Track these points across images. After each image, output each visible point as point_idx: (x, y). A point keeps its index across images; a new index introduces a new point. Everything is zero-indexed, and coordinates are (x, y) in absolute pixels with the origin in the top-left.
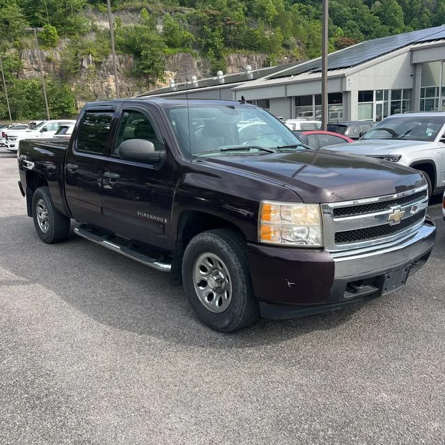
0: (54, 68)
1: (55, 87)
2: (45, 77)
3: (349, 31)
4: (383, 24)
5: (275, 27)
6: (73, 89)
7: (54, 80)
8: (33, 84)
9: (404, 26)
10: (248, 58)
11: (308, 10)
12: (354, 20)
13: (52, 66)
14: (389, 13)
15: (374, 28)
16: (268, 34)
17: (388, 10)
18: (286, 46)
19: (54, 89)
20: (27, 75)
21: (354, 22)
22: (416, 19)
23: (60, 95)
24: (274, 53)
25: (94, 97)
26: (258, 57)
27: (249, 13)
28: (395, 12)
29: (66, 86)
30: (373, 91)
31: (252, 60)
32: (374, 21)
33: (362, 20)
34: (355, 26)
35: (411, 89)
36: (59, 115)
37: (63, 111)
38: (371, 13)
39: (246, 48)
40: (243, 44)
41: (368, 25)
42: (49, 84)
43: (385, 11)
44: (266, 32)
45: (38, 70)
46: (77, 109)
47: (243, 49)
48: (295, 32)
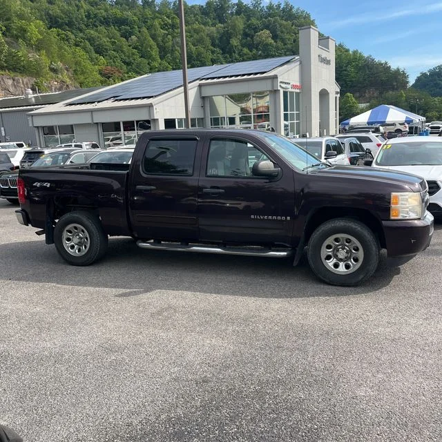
3: (111, 61)
4: (141, 57)
5: (39, 50)
9: (160, 61)
10: (14, 80)
11: (67, 36)
12: (114, 51)
14: (145, 49)
15: (134, 60)
16: (33, 56)
17: (144, 45)
18: (54, 71)
21: (115, 53)
22: (169, 55)
24: (42, 76)
26: (25, 80)
27: (7, 33)
28: (151, 48)
30: (175, 119)
31: (18, 82)
32: (133, 54)
33: (122, 51)
34: (117, 57)
35: (202, 119)
38: (130, 46)
39: (9, 70)
40: (5, 65)
41: (129, 57)
43: (142, 46)
44: (30, 55)
47: (7, 71)
48: (62, 58)
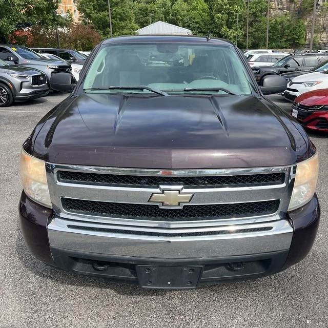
0: (294, 7)
1: (292, 22)
2: (286, 15)
6: (306, 23)
7: (292, 17)
8: (276, 21)
13: (293, 6)
19: (291, 24)
20: (273, 14)
23: (295, 29)
25: (323, 29)
29: (302, 21)
36: (290, 45)
37: (294, 42)
42: (288, 20)
45: (282, 9)
46: (306, 40)
